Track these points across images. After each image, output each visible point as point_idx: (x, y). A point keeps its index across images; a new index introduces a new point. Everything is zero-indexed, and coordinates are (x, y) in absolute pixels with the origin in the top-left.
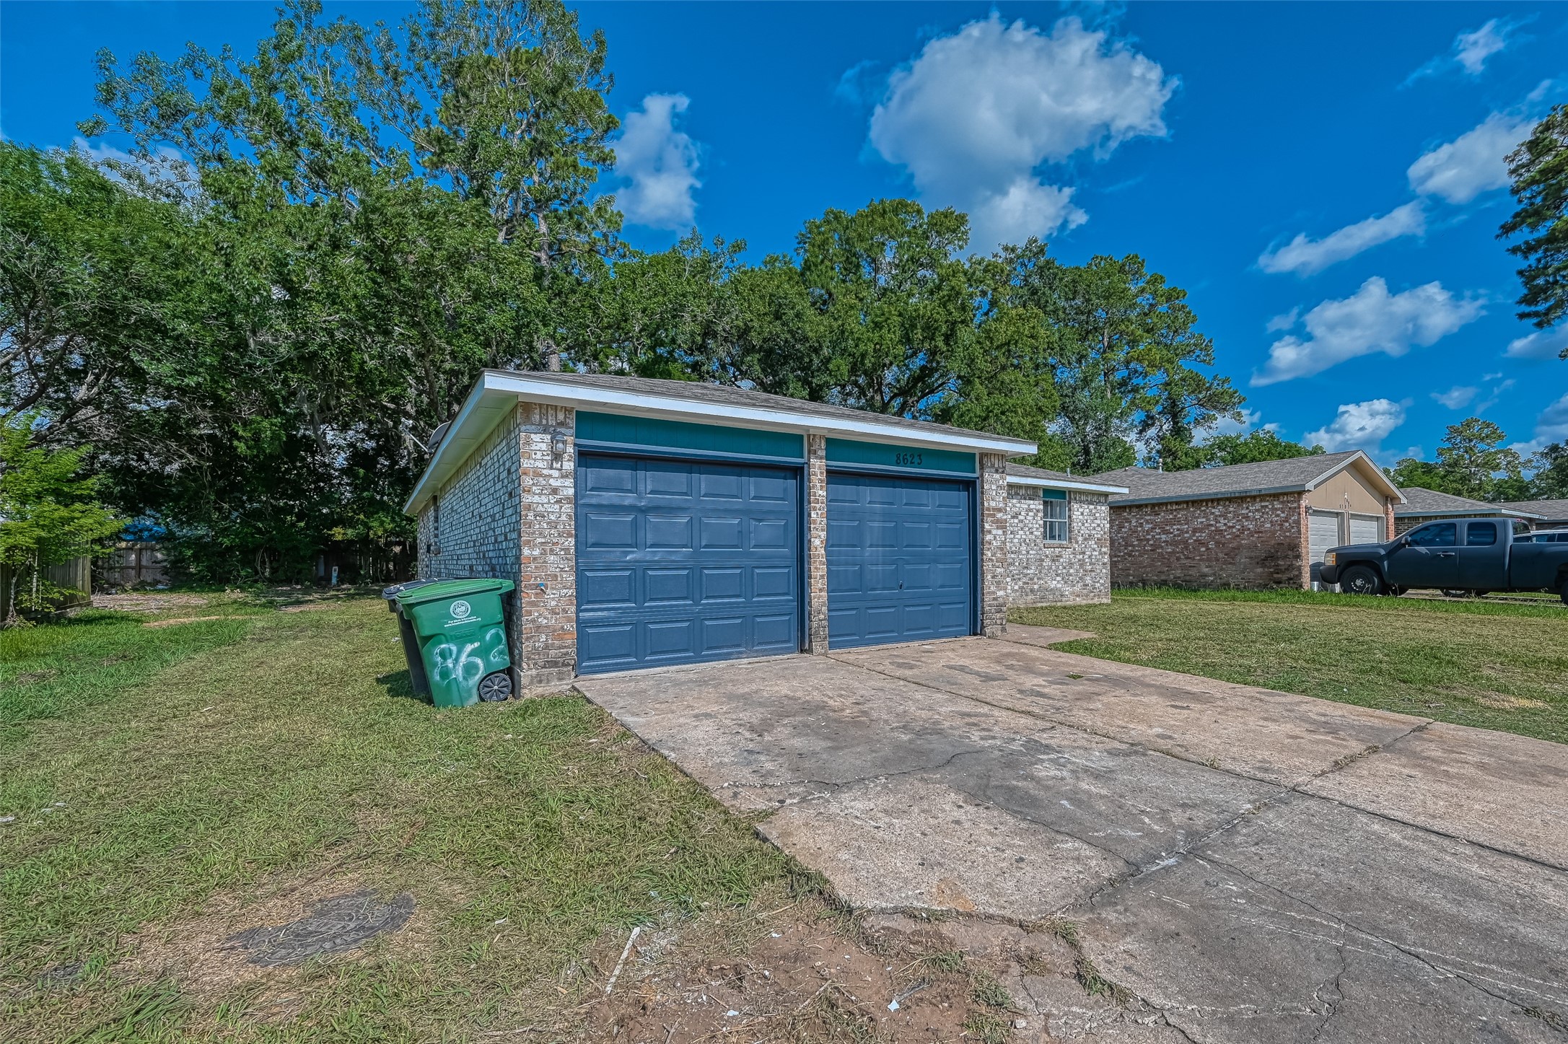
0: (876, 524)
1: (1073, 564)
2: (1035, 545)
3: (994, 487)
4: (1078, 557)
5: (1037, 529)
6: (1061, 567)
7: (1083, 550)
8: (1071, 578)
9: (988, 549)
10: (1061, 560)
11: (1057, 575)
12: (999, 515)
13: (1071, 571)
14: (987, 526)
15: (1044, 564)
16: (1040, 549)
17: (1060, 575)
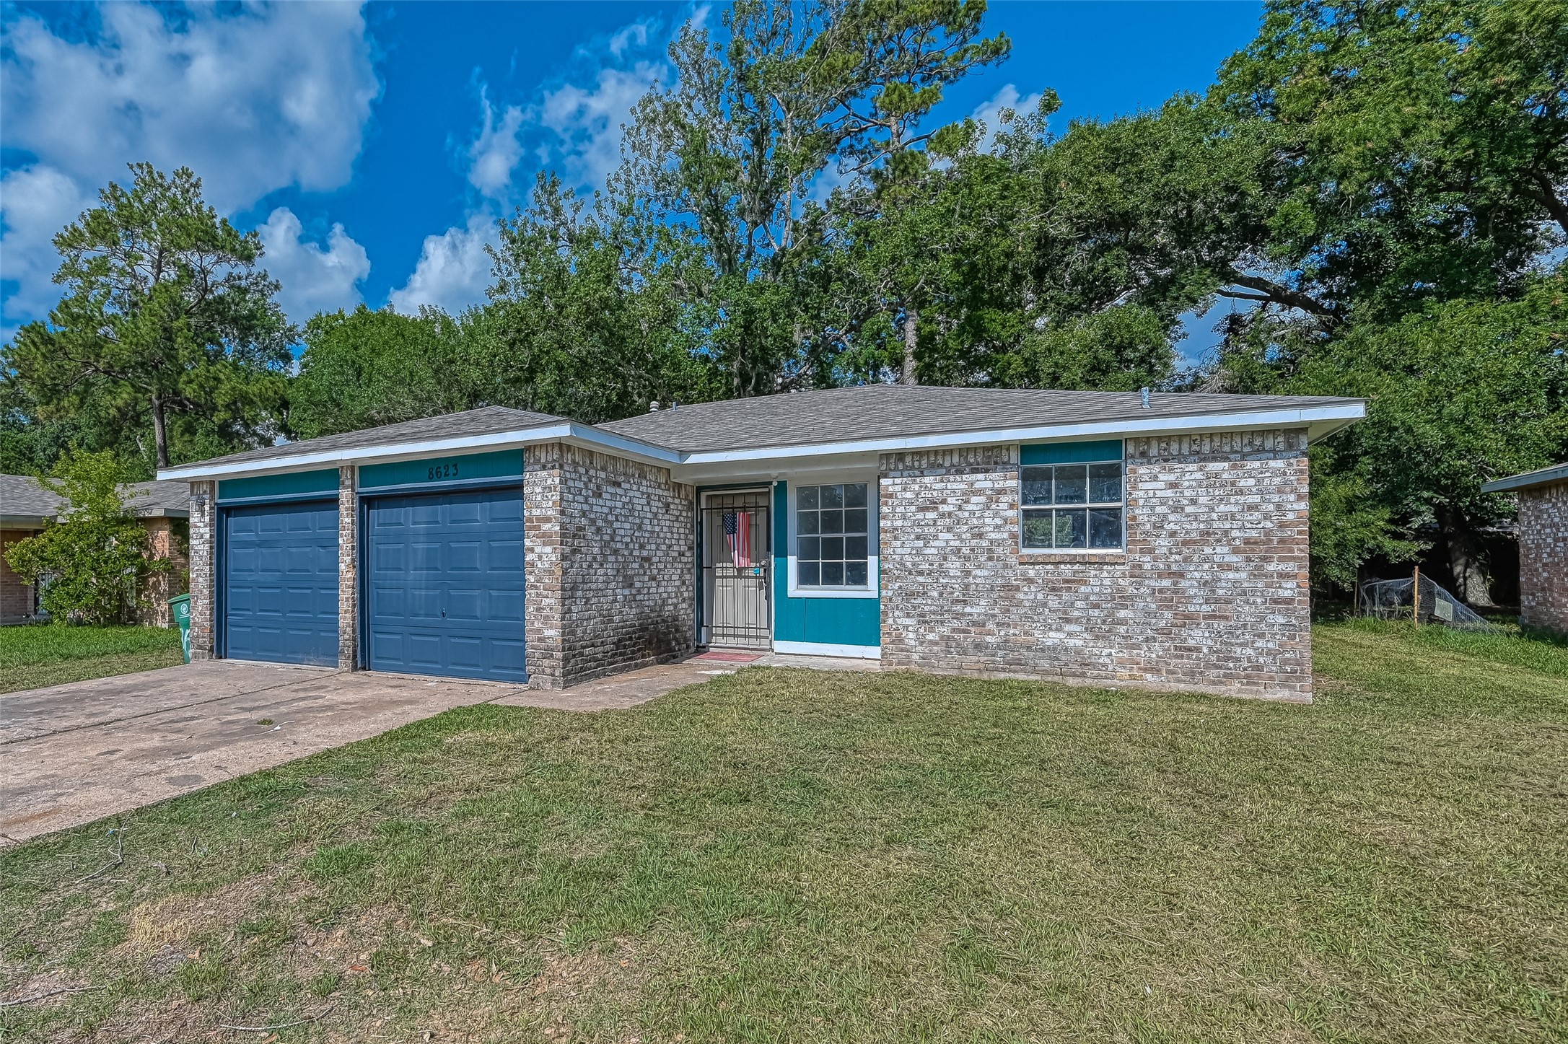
0: (420, 546)
1: (1131, 598)
2: (990, 559)
3: (538, 490)
4: (1153, 583)
5: (997, 526)
6: (1079, 604)
7: (1174, 568)
8: (1122, 629)
9: (531, 573)
10: (1082, 589)
11: (1068, 621)
12: (546, 527)
13: (1122, 614)
14: (527, 542)
15: (1021, 596)
16: (1006, 566)
17: (1077, 621)
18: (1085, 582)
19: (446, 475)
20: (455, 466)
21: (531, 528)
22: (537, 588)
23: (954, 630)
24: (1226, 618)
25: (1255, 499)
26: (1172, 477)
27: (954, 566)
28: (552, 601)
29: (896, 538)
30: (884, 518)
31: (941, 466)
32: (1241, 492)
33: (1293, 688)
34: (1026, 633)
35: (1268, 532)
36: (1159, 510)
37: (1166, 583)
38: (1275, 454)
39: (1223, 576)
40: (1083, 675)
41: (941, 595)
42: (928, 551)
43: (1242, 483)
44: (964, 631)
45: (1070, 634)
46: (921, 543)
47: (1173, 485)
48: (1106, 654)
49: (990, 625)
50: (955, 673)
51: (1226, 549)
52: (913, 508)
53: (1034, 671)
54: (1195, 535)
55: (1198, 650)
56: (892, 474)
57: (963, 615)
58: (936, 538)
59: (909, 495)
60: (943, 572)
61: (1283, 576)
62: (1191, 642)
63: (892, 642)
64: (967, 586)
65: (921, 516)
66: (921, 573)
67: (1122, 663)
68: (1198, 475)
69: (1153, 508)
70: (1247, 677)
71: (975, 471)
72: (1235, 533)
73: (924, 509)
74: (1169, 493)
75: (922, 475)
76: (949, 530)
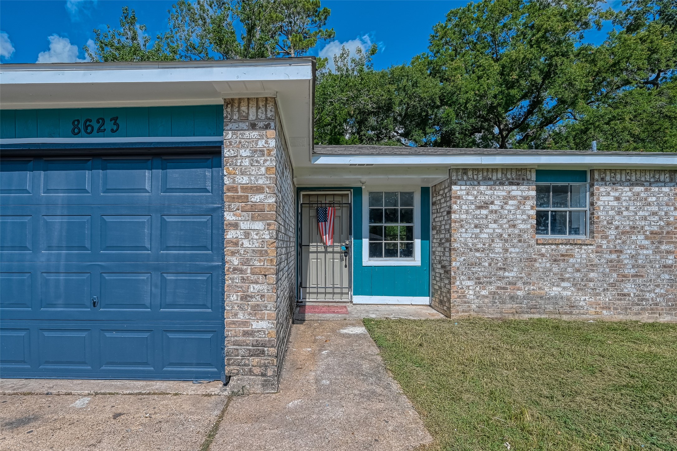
0: (58, 219)
1: (596, 265)
2: (520, 241)
3: (245, 153)
4: (607, 256)
5: (524, 220)
6: (570, 270)
7: (618, 248)
8: (591, 284)
9: (233, 253)
10: (572, 260)
11: (563, 280)
12: (256, 198)
13: (592, 275)
14: (229, 217)
15: (537, 265)
16: (529, 246)
17: (568, 280)
18: (572, 256)
19: (99, 130)
20: (115, 119)
21: (233, 199)
22: (242, 271)
23: (498, 288)
24: (642, 276)
25: (655, 209)
26: (617, 194)
27: (498, 246)
28: (265, 287)
29: (462, 226)
30: (454, 212)
31: (490, 179)
32: (649, 204)
33: (671, 314)
34: (540, 288)
35: (661, 228)
36: (611, 213)
37: (614, 256)
38: (665, 184)
39: (641, 252)
40: (571, 313)
41: (490, 265)
42: (483, 236)
43: (650, 199)
44: (504, 288)
45: (564, 288)
46: (478, 230)
47: (617, 199)
48: (583, 300)
49: (520, 284)
50: (499, 316)
51: (643, 237)
52: (473, 207)
53: (545, 312)
54: (628, 228)
55: (629, 295)
56: (460, 182)
57: (503, 278)
58: (487, 227)
59: (470, 198)
60: (491, 250)
61: (669, 252)
62: (626, 291)
63: (459, 297)
64: (506, 259)
65: (478, 212)
66: (477, 250)
67: (591, 305)
68: (629, 194)
69: (607, 212)
70: (652, 309)
71: (511, 184)
72: (647, 228)
73: (480, 207)
74: (615, 203)
75: (479, 184)
76: (495, 222)
